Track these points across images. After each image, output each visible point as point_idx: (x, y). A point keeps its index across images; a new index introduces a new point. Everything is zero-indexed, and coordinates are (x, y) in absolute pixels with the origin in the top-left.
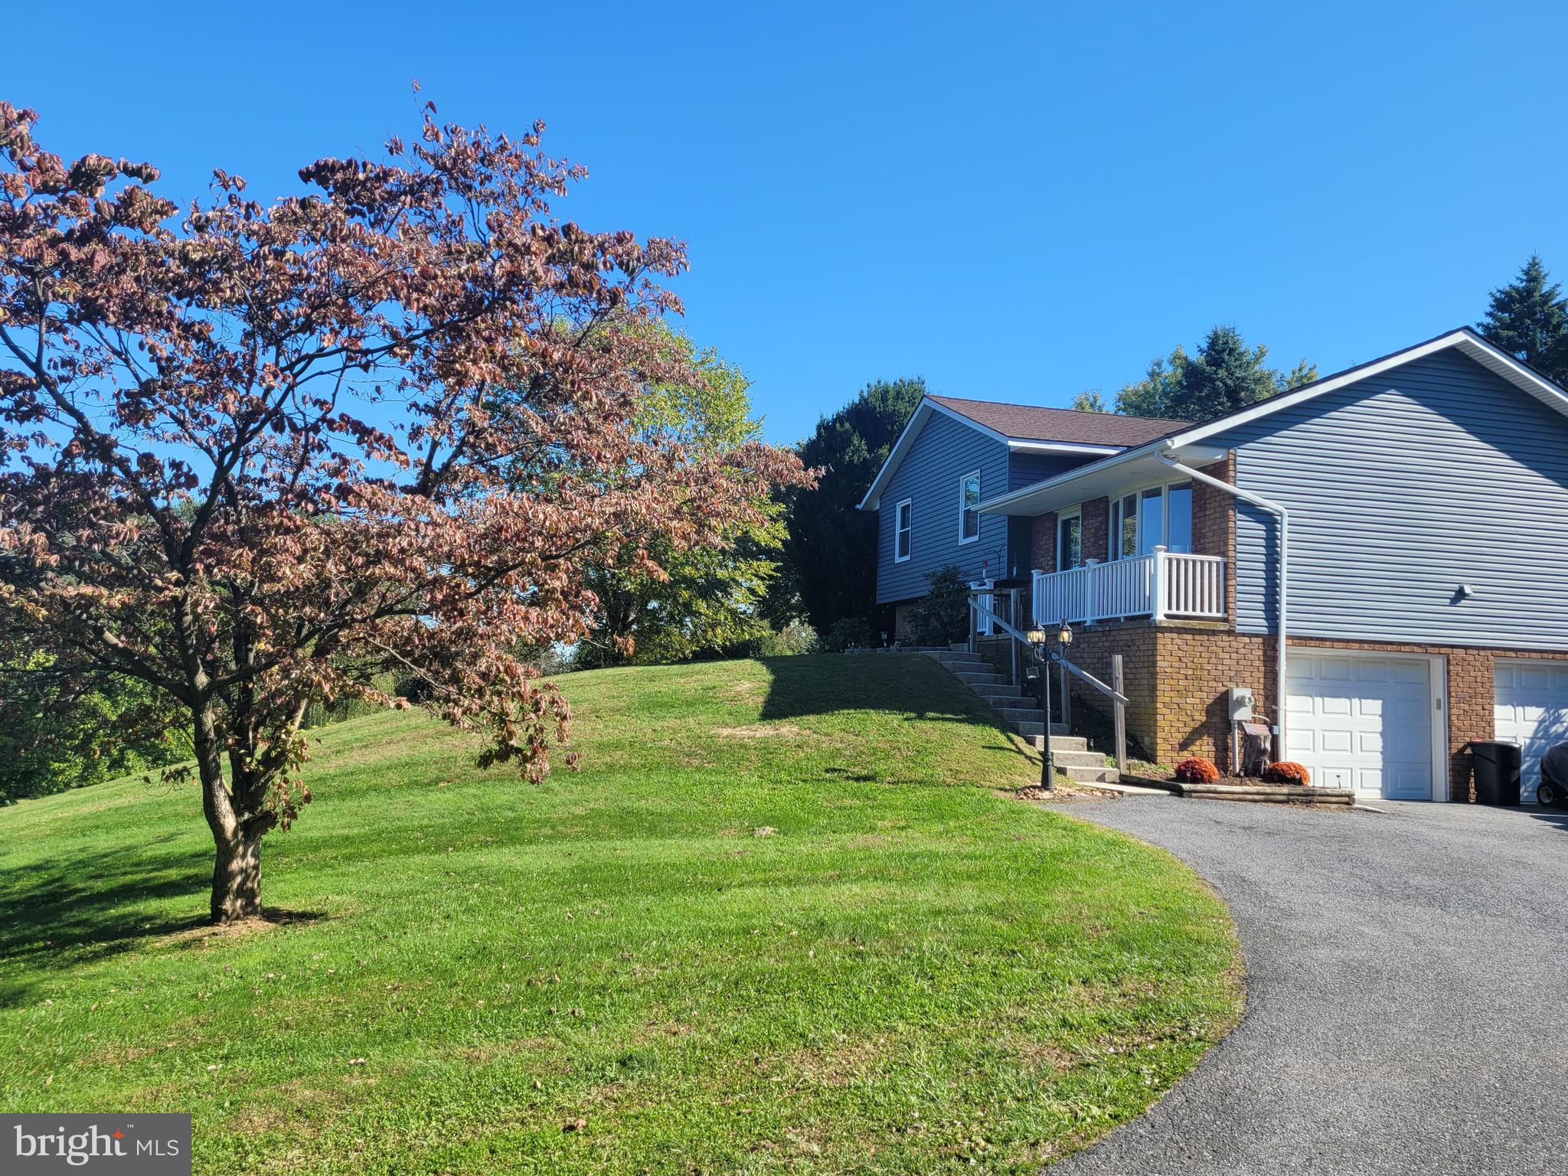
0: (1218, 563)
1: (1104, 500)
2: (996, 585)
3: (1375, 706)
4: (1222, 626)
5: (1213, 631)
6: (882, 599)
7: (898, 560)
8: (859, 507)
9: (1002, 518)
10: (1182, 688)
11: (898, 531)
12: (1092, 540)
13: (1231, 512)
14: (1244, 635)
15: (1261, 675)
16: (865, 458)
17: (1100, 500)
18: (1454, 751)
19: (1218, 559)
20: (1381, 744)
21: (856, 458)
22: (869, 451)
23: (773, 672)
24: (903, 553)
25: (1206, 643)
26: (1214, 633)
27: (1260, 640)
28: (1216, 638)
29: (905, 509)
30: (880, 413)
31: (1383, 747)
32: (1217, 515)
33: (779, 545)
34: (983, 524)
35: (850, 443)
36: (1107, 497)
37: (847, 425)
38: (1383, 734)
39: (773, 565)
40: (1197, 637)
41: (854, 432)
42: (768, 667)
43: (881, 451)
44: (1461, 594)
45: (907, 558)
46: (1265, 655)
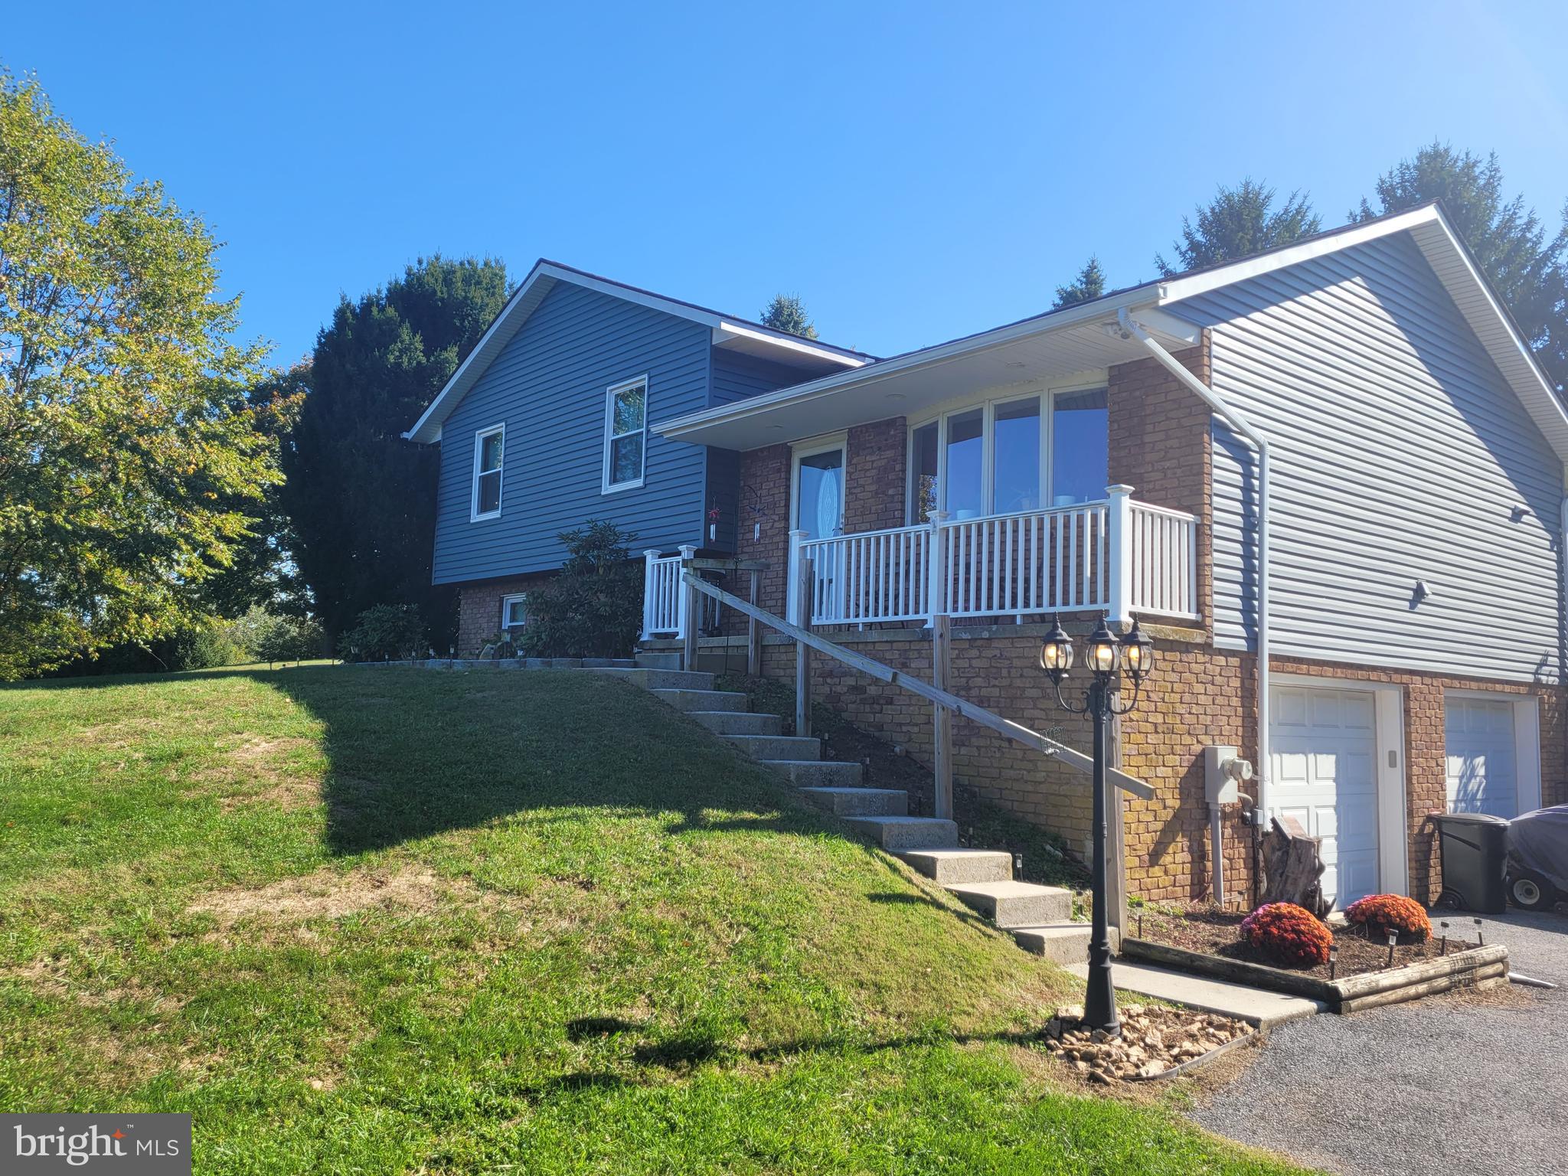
0: (1188, 523)
1: (897, 424)
2: (698, 554)
3: (1327, 764)
4: (1198, 637)
5: (1188, 644)
6: (442, 575)
7: (476, 517)
8: (405, 435)
9: (696, 450)
10: (1151, 749)
11: (477, 473)
12: (873, 488)
13: (1206, 437)
14: (1220, 652)
15: (1239, 721)
16: (419, 363)
17: (891, 423)
18: (1416, 830)
19: (1189, 517)
20: (1335, 824)
21: (405, 359)
22: (427, 353)
23: (317, 709)
24: (484, 507)
25: (1178, 667)
26: (1186, 647)
27: (1235, 661)
28: (1191, 657)
29: (489, 442)
30: (442, 300)
31: (1339, 829)
32: (1174, 443)
33: (257, 493)
34: (651, 461)
35: (395, 337)
36: (904, 418)
37: (391, 311)
38: (1336, 808)
39: (247, 521)
40: (1169, 655)
41: (402, 321)
42: (296, 699)
43: (445, 355)
44: (1419, 593)
45: (495, 515)
46: (1243, 686)
